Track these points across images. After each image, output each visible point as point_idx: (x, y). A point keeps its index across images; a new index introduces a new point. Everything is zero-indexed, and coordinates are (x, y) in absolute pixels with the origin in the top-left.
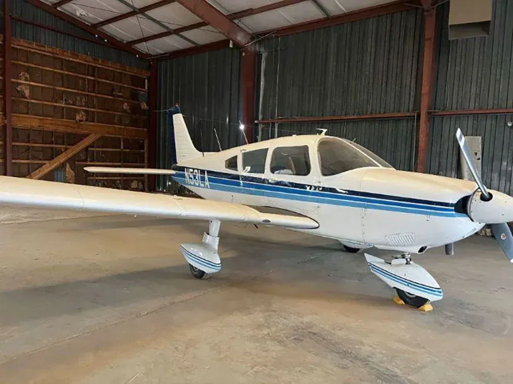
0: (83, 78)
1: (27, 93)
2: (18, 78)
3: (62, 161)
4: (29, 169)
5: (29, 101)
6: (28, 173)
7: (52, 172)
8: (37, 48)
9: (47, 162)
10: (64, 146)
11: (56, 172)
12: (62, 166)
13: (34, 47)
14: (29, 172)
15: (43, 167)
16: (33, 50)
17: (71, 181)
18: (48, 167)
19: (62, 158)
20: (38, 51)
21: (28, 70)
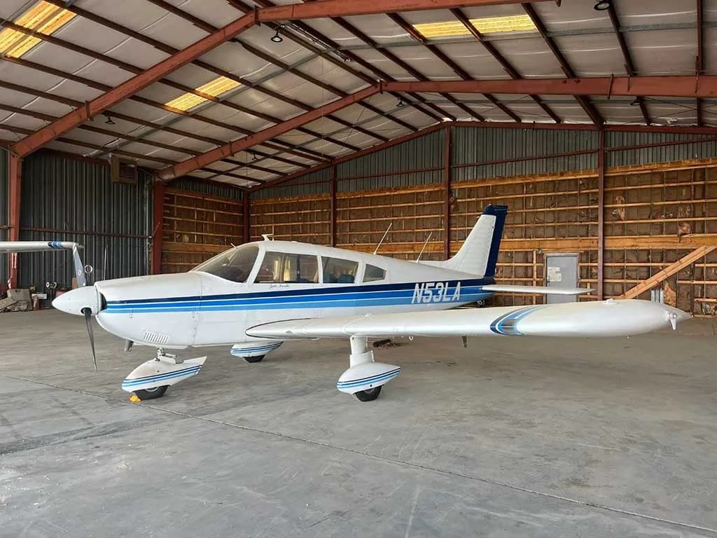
0: (688, 186)
1: (622, 215)
2: (615, 202)
3: (660, 280)
4: (623, 288)
5: (624, 222)
6: (621, 292)
7: (648, 291)
8: (633, 169)
9: (642, 281)
10: (662, 264)
11: (653, 292)
12: (660, 286)
13: (631, 170)
14: (623, 290)
15: (638, 286)
16: (630, 173)
17: (670, 303)
18: (643, 286)
19: (660, 277)
20: (633, 173)
21: (624, 193)
